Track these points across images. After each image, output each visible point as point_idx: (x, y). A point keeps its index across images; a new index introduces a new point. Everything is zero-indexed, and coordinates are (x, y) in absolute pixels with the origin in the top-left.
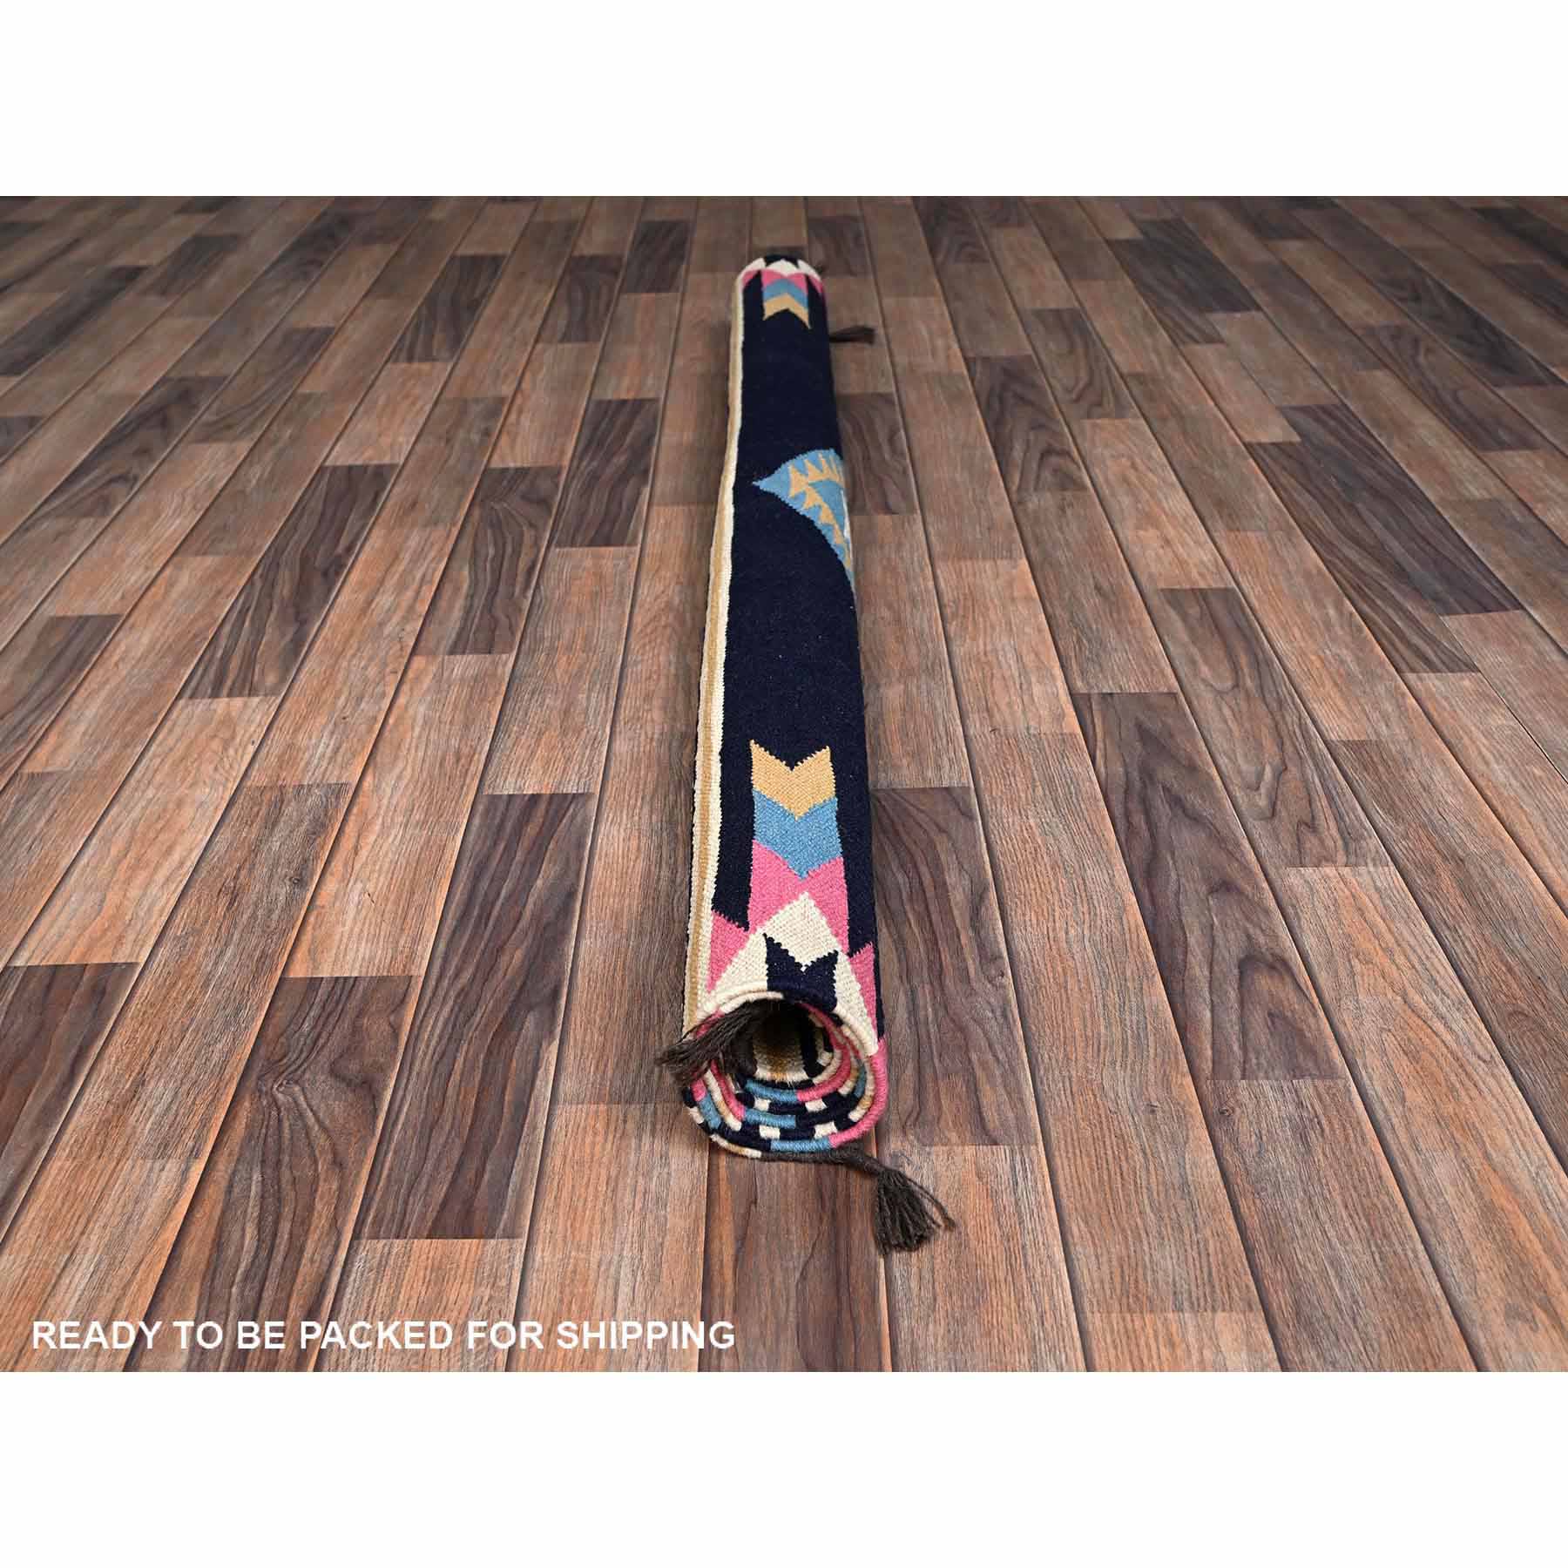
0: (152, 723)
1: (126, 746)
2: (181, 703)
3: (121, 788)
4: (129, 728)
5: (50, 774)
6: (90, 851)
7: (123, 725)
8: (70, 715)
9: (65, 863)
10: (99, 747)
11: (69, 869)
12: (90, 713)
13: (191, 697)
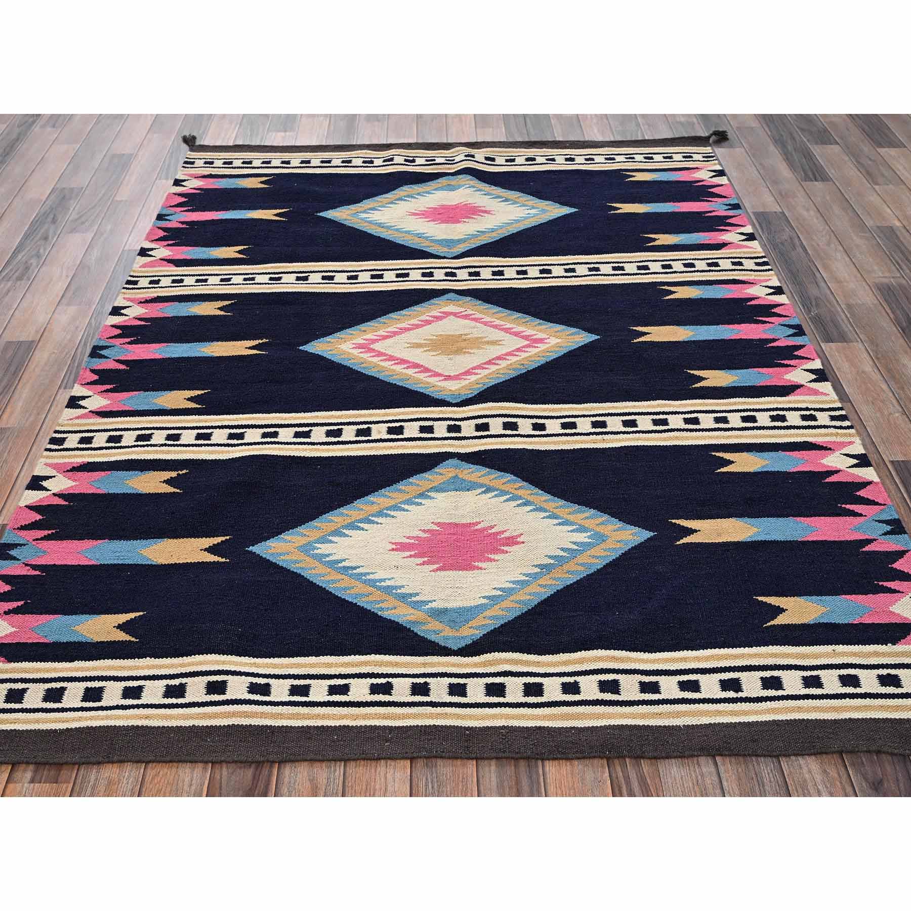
0: (48, 403)
1: (38, 414)
2: (61, 391)
3: (37, 435)
4: (40, 404)
5: (9, 428)
6: (25, 468)
7: (37, 403)
8: (16, 396)
9: (16, 474)
10: (27, 415)
11: (17, 477)
12: (24, 396)
13: (65, 388)
